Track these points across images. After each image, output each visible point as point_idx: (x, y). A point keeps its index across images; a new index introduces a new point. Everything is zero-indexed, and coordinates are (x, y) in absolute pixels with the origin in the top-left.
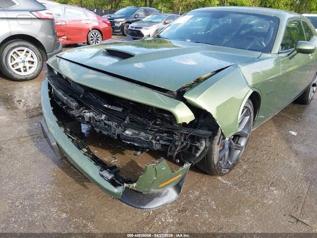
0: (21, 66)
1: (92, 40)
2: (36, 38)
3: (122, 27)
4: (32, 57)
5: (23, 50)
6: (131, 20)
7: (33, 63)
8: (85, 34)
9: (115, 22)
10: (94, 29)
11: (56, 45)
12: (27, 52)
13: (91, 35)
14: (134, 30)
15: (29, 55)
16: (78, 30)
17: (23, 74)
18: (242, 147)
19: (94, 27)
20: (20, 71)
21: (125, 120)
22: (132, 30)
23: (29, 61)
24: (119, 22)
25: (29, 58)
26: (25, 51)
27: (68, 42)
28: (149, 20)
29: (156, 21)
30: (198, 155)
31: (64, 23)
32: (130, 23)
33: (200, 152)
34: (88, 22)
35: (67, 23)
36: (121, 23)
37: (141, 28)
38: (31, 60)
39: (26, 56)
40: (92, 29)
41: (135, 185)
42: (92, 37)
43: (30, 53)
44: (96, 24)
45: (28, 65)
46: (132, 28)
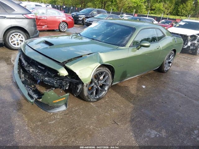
0: (16, 42)
1: (62, 28)
2: (25, 28)
3: (83, 20)
4: (22, 38)
5: (17, 34)
6: (89, 16)
7: (22, 41)
8: (57, 24)
9: (79, 17)
10: (63, 22)
11: (36, 32)
12: (20, 35)
13: (61, 25)
14: (89, 23)
15: (21, 37)
16: (54, 22)
17: (16, 46)
18: (106, 90)
19: (63, 20)
20: (15, 45)
21: (45, 73)
22: (87, 23)
23: (20, 40)
24: (81, 17)
25: (20, 39)
26: (18, 35)
27: (48, 29)
28: (98, 17)
29: (102, 18)
30: (78, 91)
31: (46, 18)
32: (88, 18)
33: (79, 90)
34: (60, 18)
35: (48, 18)
36: (82, 18)
37: (92, 22)
38: (22, 39)
39: (19, 37)
40: (62, 22)
41: (41, 100)
42: (61, 26)
43: (21, 36)
44: (64, 19)
45: (19, 42)
46: (87, 22)
